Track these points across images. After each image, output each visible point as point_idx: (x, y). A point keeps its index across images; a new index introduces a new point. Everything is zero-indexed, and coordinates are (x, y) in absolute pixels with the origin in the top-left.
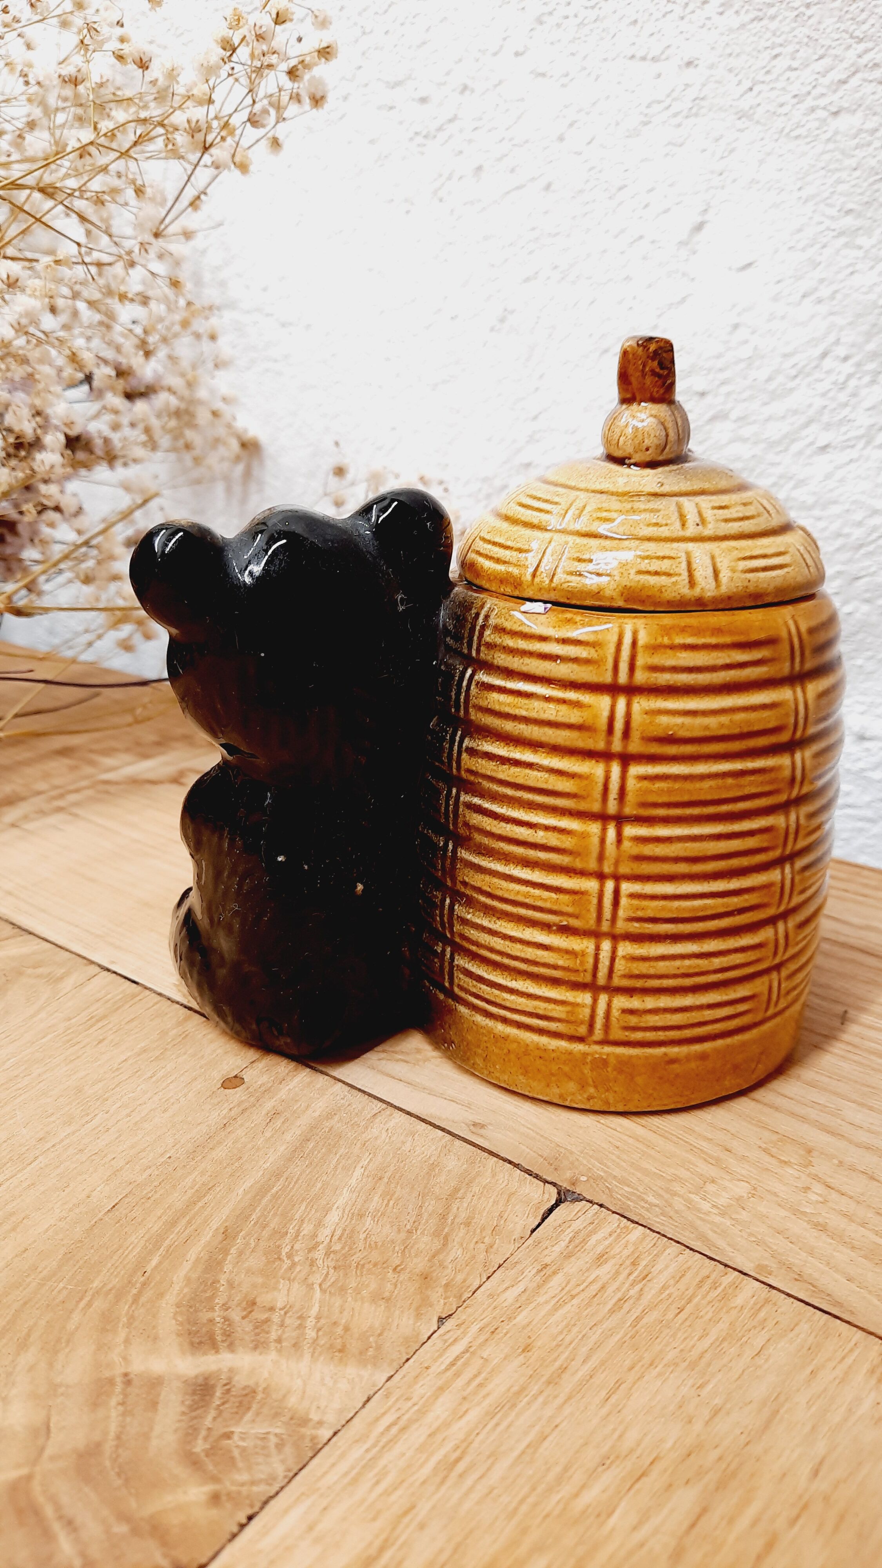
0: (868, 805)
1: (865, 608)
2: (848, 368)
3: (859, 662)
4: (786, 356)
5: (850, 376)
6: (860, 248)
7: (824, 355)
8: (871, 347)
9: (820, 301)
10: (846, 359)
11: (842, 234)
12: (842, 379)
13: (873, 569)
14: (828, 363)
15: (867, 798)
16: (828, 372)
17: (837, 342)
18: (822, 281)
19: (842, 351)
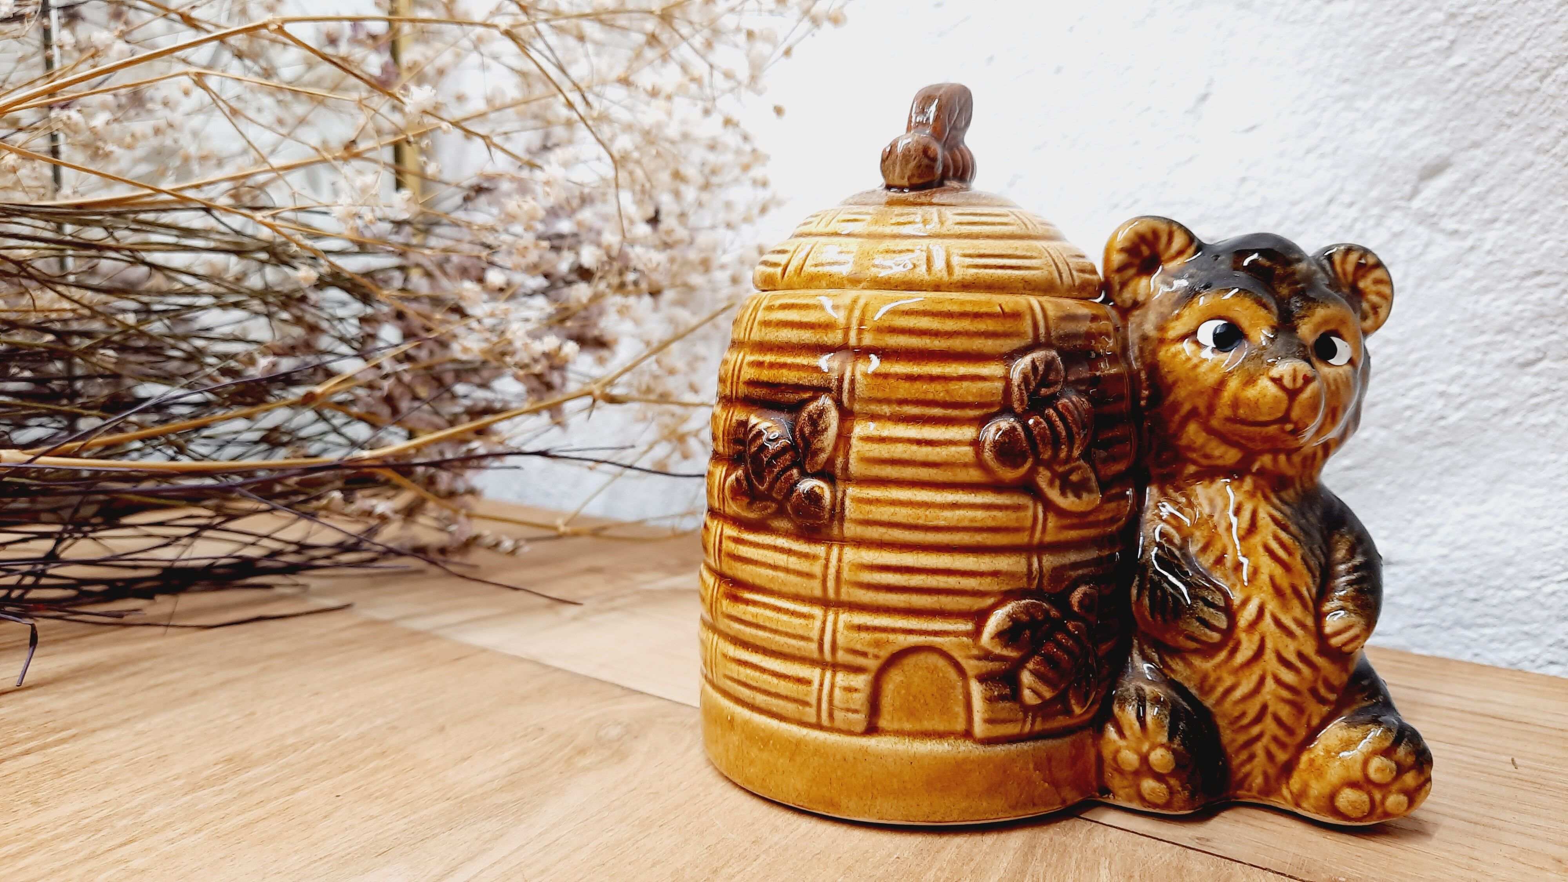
0: (1400, 632)
1: (1383, 433)
2: (1353, 212)
3: (1380, 487)
4: (1294, 204)
5: (1355, 220)
6: (1357, 110)
7: (1330, 202)
8: (1374, 194)
9: (1323, 156)
10: (1351, 205)
11: (1340, 99)
12: (1348, 222)
13: (1389, 395)
14: (1333, 209)
15: (1397, 625)
16: (1335, 217)
17: (1342, 190)
18: (1323, 139)
19: (1347, 199)
